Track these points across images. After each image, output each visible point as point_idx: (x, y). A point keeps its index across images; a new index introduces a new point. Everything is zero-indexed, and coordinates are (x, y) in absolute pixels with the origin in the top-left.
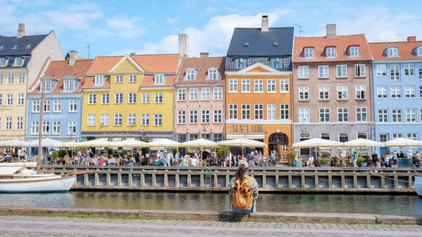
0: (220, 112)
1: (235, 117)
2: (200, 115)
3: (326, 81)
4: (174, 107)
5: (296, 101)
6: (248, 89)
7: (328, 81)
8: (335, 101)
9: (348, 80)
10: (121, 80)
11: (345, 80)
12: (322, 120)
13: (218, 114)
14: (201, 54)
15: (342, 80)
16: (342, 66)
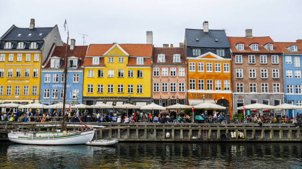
0: (183, 84)
1: (194, 88)
2: (169, 86)
3: (253, 66)
4: (152, 80)
5: (234, 78)
6: (202, 70)
7: (255, 66)
8: (259, 79)
9: (268, 65)
10: (112, 61)
11: (266, 66)
12: (251, 91)
13: (182, 86)
14: (164, 45)
15: (264, 65)
16: (263, 56)
